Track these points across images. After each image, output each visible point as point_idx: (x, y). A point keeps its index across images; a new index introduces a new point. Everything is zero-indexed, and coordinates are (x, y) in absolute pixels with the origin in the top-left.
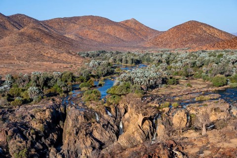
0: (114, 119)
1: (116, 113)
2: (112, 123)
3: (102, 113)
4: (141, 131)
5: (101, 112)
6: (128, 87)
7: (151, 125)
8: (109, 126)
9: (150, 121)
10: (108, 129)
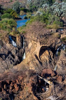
0: (17, 49)
1: (22, 43)
2: (14, 53)
3: (4, 42)
4: (37, 61)
5: (3, 40)
6: (46, 19)
7: (52, 56)
8: (10, 56)
9: (51, 52)
10: (7, 59)
